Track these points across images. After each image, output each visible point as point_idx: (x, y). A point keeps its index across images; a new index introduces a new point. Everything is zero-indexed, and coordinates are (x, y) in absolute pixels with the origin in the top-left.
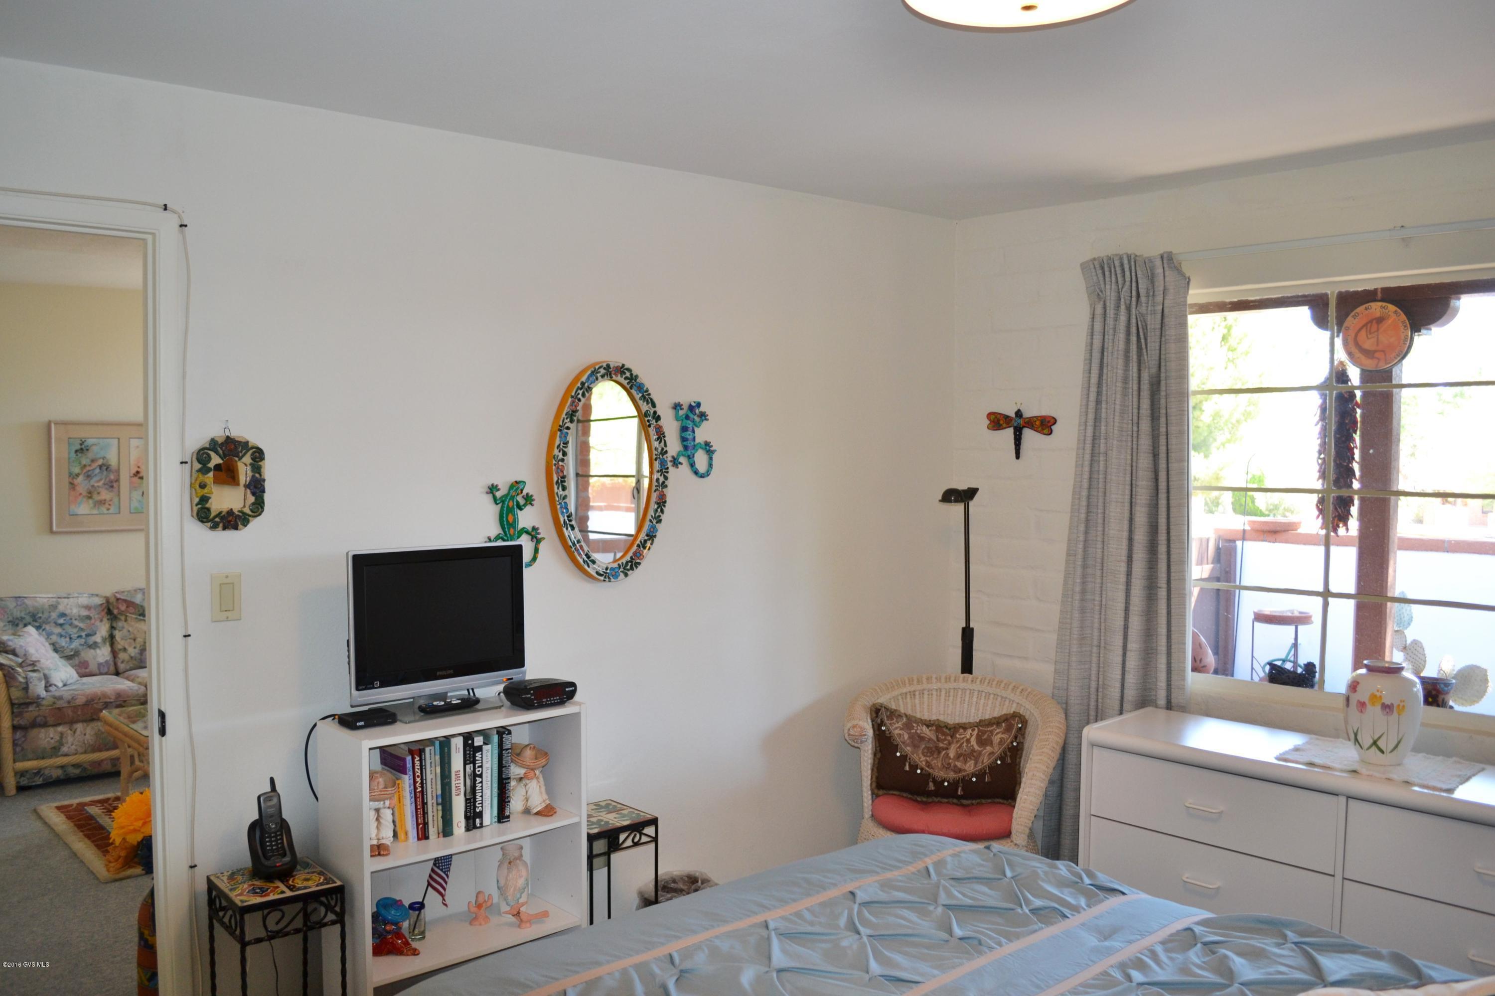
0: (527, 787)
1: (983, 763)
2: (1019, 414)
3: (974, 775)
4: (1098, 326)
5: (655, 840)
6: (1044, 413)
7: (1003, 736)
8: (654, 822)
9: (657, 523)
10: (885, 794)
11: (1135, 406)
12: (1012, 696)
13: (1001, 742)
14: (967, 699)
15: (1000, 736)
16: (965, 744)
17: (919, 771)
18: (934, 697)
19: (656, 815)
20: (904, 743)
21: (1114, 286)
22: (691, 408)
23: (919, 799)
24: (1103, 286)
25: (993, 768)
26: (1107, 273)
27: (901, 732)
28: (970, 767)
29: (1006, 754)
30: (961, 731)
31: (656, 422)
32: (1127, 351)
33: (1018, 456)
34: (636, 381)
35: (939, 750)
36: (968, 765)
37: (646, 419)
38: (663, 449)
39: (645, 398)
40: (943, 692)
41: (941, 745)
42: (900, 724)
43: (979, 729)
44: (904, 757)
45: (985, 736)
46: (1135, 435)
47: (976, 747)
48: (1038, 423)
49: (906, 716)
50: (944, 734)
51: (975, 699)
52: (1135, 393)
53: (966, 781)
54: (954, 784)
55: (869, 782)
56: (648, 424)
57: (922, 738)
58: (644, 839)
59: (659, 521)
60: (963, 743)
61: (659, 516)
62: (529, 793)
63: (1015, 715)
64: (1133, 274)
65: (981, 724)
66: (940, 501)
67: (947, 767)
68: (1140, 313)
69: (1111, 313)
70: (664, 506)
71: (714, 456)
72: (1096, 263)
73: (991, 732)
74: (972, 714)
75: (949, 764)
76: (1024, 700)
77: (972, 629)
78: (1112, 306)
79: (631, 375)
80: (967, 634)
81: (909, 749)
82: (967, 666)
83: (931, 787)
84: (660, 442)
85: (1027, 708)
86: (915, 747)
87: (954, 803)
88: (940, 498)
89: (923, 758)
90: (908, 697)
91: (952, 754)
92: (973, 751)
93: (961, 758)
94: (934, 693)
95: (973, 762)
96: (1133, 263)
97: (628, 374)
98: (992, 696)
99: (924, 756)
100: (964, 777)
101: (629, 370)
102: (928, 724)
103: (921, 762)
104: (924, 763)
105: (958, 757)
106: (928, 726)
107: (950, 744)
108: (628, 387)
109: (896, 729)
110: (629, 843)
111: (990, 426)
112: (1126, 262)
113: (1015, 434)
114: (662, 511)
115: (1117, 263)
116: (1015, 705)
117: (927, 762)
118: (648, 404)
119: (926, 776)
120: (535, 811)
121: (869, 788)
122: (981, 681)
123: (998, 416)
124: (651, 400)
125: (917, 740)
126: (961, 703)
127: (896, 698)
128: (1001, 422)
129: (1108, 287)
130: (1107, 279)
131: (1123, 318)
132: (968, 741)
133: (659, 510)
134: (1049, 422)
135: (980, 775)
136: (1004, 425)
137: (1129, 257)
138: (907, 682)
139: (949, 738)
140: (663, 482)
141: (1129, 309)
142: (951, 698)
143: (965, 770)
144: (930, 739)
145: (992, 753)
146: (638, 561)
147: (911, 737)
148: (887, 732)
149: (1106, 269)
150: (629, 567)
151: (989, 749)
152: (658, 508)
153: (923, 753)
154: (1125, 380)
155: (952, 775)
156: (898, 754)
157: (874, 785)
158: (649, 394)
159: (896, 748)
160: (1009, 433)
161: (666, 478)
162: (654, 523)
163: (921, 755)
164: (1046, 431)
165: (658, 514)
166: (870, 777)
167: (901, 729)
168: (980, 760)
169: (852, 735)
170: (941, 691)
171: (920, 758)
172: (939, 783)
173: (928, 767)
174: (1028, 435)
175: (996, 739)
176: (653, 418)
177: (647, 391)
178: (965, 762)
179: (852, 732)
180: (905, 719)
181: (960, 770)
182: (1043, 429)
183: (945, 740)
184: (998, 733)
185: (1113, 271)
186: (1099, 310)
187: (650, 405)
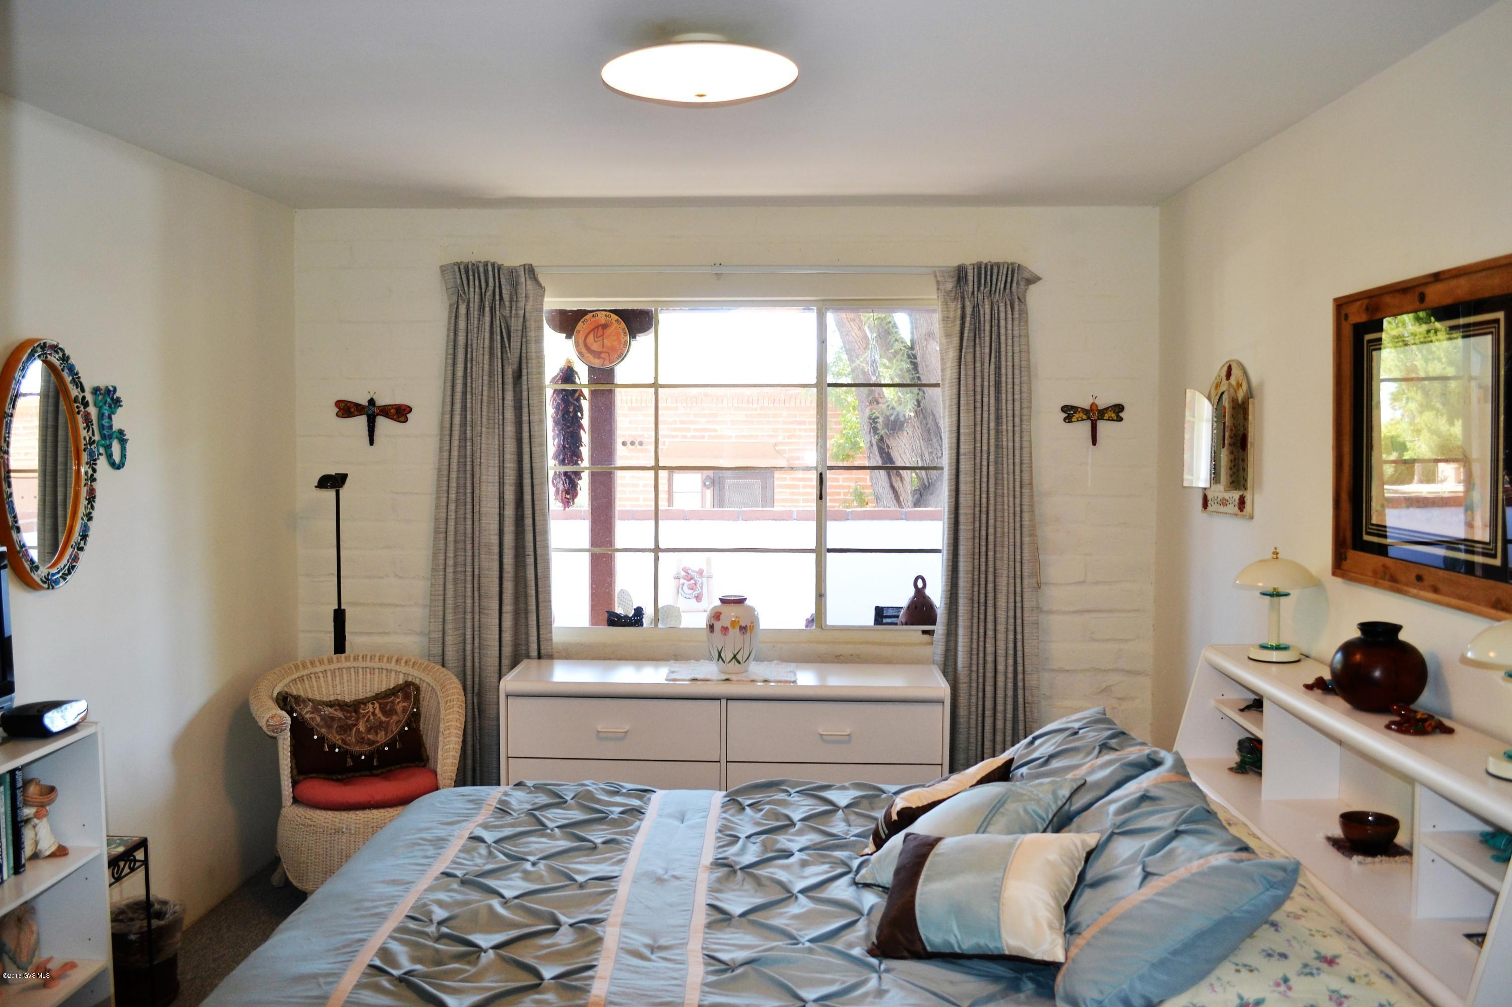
0: (37, 828)
1: (392, 732)
2: (372, 402)
3: (386, 744)
4: (462, 324)
5: (145, 862)
6: (398, 402)
7: (405, 704)
8: (143, 843)
9: (88, 520)
10: (304, 779)
11: (501, 398)
12: (398, 668)
13: (405, 710)
14: (353, 677)
15: (401, 705)
16: (372, 717)
17: (337, 750)
18: (322, 679)
19: (144, 835)
20: (318, 725)
21: (477, 290)
22: (108, 391)
23: (335, 778)
24: (466, 289)
25: (402, 733)
26: (471, 277)
27: (311, 716)
28: (381, 737)
29: (410, 720)
30: (362, 706)
31: (85, 408)
32: (491, 348)
33: (372, 442)
34: (67, 362)
35: (350, 727)
36: (379, 736)
37: (76, 405)
38: (90, 438)
39: (75, 381)
40: (329, 674)
41: (350, 722)
42: (309, 709)
43: (378, 702)
44: (322, 739)
45: (388, 707)
46: (501, 423)
47: (383, 719)
48: (392, 411)
49: (309, 700)
50: (348, 712)
51: (361, 676)
52: (500, 386)
53: (380, 751)
54: (370, 756)
55: (289, 770)
56: (77, 410)
57: (333, 719)
58: (138, 864)
59: (90, 519)
60: (369, 717)
61: (90, 513)
62: (39, 835)
63: (408, 684)
64: (497, 280)
65: (377, 697)
66: (316, 487)
67: (361, 741)
68: (503, 315)
69: (475, 313)
70: (94, 501)
71: (128, 446)
72: (462, 267)
73: (392, 702)
74: (361, 691)
75: (363, 738)
76: (411, 670)
77: (344, 610)
78: (476, 307)
79: (64, 355)
80: (339, 616)
81: (323, 730)
82: (340, 646)
83: (350, 763)
84: (88, 431)
85: (415, 675)
86: (329, 727)
87: (366, 776)
88: (316, 484)
89: (338, 737)
90: (298, 682)
91: (362, 728)
92: (381, 722)
93: (373, 731)
94: (321, 675)
95: (383, 733)
96: (496, 271)
97: (61, 354)
98: (377, 671)
99: (339, 735)
100: (378, 747)
101: (61, 349)
102: (330, 704)
103: (338, 740)
104: (340, 741)
105: (369, 730)
106: (331, 707)
107: (357, 720)
108: (60, 368)
109: (307, 713)
110: (127, 870)
111: (340, 414)
112: (490, 269)
113: (368, 421)
114: (92, 507)
115: (481, 269)
116: (401, 676)
117: (343, 740)
118: (77, 388)
119: (344, 753)
120: (48, 853)
121: (289, 775)
122: (363, 659)
123: (349, 404)
124: (81, 383)
125: (329, 721)
126: (348, 681)
127: (287, 685)
128: (352, 410)
129: (472, 290)
130: (471, 283)
131: (487, 318)
132: (374, 714)
133: (89, 506)
134: (404, 410)
135: (391, 743)
136: (356, 413)
137: (493, 265)
138: (293, 668)
139: (354, 714)
140: (92, 475)
141: (492, 310)
142: (338, 679)
143: (378, 742)
144: (340, 719)
145: (399, 721)
146: (74, 564)
147: (323, 718)
148: (300, 718)
149: (471, 273)
150: (66, 572)
151: (395, 718)
152: (88, 504)
153: (337, 733)
154: (491, 374)
155: (367, 748)
156: (315, 737)
157: (295, 772)
158: (79, 378)
159: (312, 731)
160: (361, 422)
161: (94, 470)
162: (86, 521)
163: (335, 735)
164: (402, 419)
165: (88, 511)
166: (290, 765)
167: (312, 713)
168: (390, 729)
169: (272, 726)
170: (326, 673)
171: (335, 738)
172: (356, 757)
173: (344, 744)
174: (382, 423)
175: (399, 708)
176: (82, 404)
177: (77, 374)
178: (377, 734)
179: (271, 723)
180: (311, 704)
181: (373, 742)
182: (399, 417)
183: (351, 717)
184: (399, 703)
185: (476, 275)
186: (463, 309)
187: (79, 389)
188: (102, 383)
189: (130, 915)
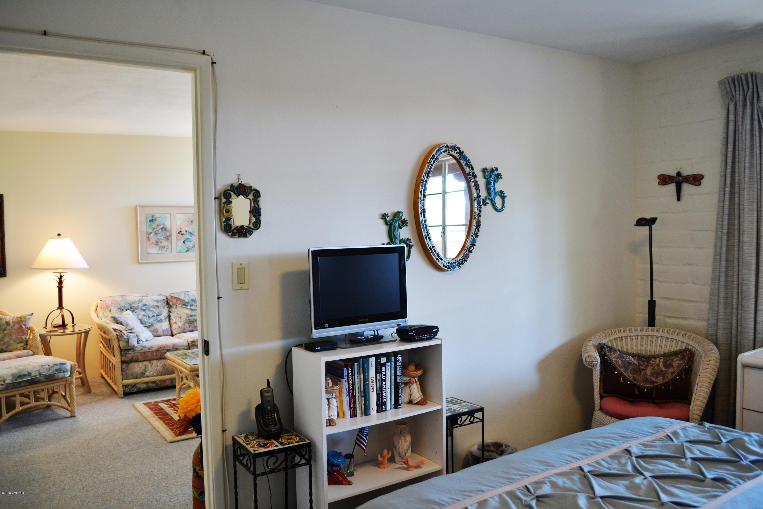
0: (411, 388)
1: (668, 378)
2: (679, 174)
3: (662, 385)
4: (732, 117)
5: (482, 420)
6: (695, 173)
7: (679, 362)
8: (481, 410)
9: (476, 237)
10: (609, 396)
11: (758, 163)
12: (682, 339)
13: (679, 366)
14: (654, 341)
15: (677, 362)
16: (656, 367)
17: (629, 383)
18: (634, 340)
19: (482, 406)
20: (619, 366)
21: (741, 93)
22: (492, 171)
23: (628, 399)
24: (734, 93)
25: (674, 380)
26: (737, 85)
27: (616, 360)
28: (660, 381)
29: (682, 373)
30: (653, 359)
31: (474, 178)
32: (752, 130)
33: (679, 199)
34: (462, 155)
35: (640, 370)
36: (658, 379)
37: (469, 177)
38: (478, 194)
39: (468, 165)
40: (639, 337)
41: (641, 367)
42: (616, 355)
43: (664, 358)
44: (620, 374)
45: (669, 363)
46: (759, 180)
47: (663, 369)
48: (691, 179)
49: (619, 350)
50: (642, 361)
51: (659, 341)
52: (758, 155)
53: (657, 388)
54: (650, 390)
55: (599, 389)
56: (470, 180)
57: (630, 363)
58: (476, 420)
59: (477, 236)
60: (655, 366)
61: (477, 233)
62: (412, 391)
63: (686, 350)
64: (755, 84)
65: (665, 355)
66: (635, 225)
67: (647, 380)
68: (759, 107)
69: (740, 109)
70: (480, 227)
71: (506, 200)
72: (730, 79)
73: (672, 360)
74: (658, 350)
75: (647, 379)
76: (691, 342)
77: (655, 301)
78: (741, 104)
79: (460, 151)
80: (652, 304)
81: (622, 370)
82: (652, 322)
83: (637, 392)
84: (476, 191)
85: (693, 345)
86: (626, 368)
87: (650, 402)
88: (635, 224)
89: (631, 375)
90: (618, 340)
91: (648, 372)
92: (661, 371)
93: (654, 375)
94: (634, 338)
95: (662, 377)
96: (754, 78)
97: (458, 151)
98: (670, 340)
99: (632, 374)
100: (657, 386)
101: (459, 148)
102: (633, 355)
103: (630, 377)
104: (632, 378)
105: (652, 374)
106: (632, 357)
107: (647, 367)
108: (458, 158)
109: (613, 358)
110: (467, 422)
111: (660, 183)
112: (749, 77)
113: (677, 186)
114: (478, 230)
115: (743, 78)
116: (684, 345)
117: (633, 377)
118: (469, 168)
119: (633, 385)
120: (415, 402)
121: (598, 392)
122: (662, 331)
123: (665, 177)
124: (471, 165)
125: (627, 365)
126: (650, 343)
127: (611, 341)
128: (668, 180)
129: (737, 93)
130: (737, 88)
131: (748, 111)
132: (658, 365)
133: (477, 230)
134: (699, 177)
135: (666, 385)
136: (670, 182)
137: (752, 74)
138: (617, 332)
139: (646, 363)
140: (479, 214)
141: (752, 104)
142: (644, 341)
143: (657, 382)
144: (635, 364)
145: (673, 372)
146: (466, 259)
147: (623, 362)
148: (609, 360)
149: (736, 82)
150: (461, 263)
151: (671, 370)
152: (476, 228)
153: (631, 372)
154: (752, 148)
155: (649, 385)
156: (616, 372)
157: (602, 390)
158: (470, 162)
159: (614, 368)
161: (480, 211)
162: (474, 237)
163: (629, 374)
164: (697, 183)
165: (476, 232)
166: (599, 386)
167: (617, 358)
168: (666, 376)
169: (588, 361)
170: (638, 337)
171: (629, 375)
172: (641, 389)
173: (634, 380)
174: (685, 187)
175: (676, 364)
176: (473, 176)
177: (469, 160)
178: (657, 378)
179: (588, 360)
180: (618, 353)
181: (654, 382)
182: (695, 182)
183: (644, 364)
184: (676, 361)
185: (740, 83)
186: (732, 107)
187: (470, 169)
188: (489, 166)
189: (492, 448)
